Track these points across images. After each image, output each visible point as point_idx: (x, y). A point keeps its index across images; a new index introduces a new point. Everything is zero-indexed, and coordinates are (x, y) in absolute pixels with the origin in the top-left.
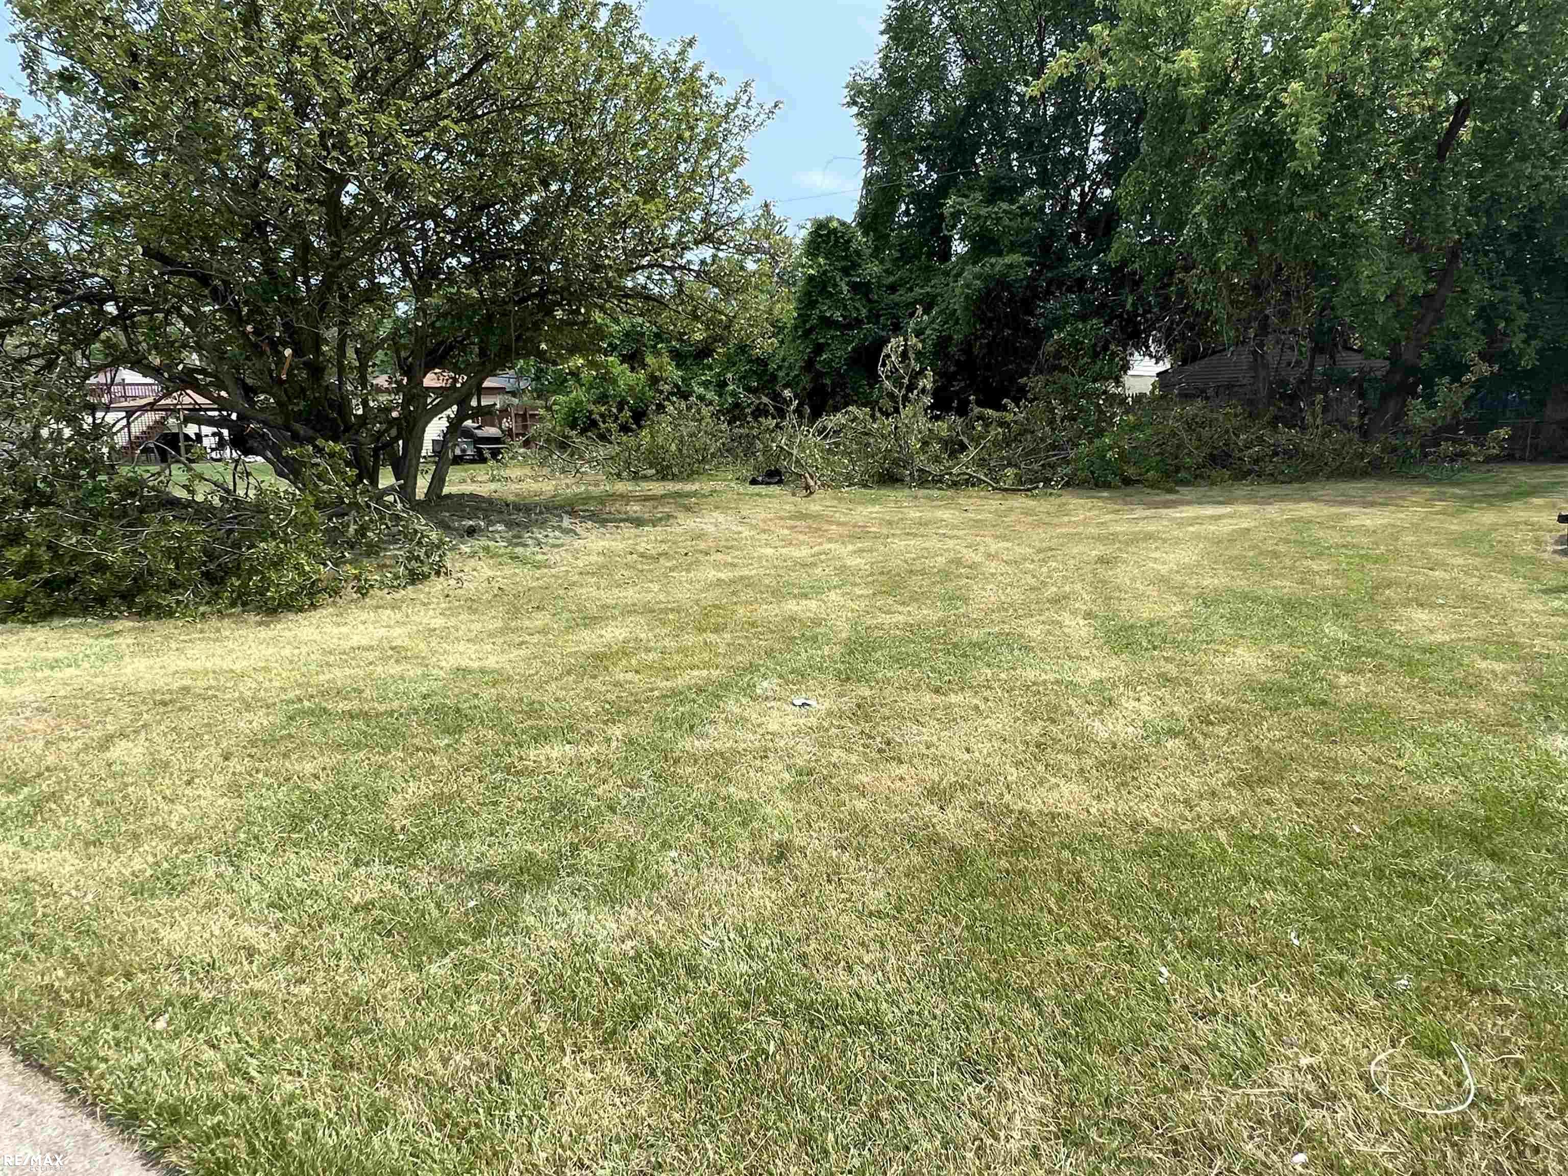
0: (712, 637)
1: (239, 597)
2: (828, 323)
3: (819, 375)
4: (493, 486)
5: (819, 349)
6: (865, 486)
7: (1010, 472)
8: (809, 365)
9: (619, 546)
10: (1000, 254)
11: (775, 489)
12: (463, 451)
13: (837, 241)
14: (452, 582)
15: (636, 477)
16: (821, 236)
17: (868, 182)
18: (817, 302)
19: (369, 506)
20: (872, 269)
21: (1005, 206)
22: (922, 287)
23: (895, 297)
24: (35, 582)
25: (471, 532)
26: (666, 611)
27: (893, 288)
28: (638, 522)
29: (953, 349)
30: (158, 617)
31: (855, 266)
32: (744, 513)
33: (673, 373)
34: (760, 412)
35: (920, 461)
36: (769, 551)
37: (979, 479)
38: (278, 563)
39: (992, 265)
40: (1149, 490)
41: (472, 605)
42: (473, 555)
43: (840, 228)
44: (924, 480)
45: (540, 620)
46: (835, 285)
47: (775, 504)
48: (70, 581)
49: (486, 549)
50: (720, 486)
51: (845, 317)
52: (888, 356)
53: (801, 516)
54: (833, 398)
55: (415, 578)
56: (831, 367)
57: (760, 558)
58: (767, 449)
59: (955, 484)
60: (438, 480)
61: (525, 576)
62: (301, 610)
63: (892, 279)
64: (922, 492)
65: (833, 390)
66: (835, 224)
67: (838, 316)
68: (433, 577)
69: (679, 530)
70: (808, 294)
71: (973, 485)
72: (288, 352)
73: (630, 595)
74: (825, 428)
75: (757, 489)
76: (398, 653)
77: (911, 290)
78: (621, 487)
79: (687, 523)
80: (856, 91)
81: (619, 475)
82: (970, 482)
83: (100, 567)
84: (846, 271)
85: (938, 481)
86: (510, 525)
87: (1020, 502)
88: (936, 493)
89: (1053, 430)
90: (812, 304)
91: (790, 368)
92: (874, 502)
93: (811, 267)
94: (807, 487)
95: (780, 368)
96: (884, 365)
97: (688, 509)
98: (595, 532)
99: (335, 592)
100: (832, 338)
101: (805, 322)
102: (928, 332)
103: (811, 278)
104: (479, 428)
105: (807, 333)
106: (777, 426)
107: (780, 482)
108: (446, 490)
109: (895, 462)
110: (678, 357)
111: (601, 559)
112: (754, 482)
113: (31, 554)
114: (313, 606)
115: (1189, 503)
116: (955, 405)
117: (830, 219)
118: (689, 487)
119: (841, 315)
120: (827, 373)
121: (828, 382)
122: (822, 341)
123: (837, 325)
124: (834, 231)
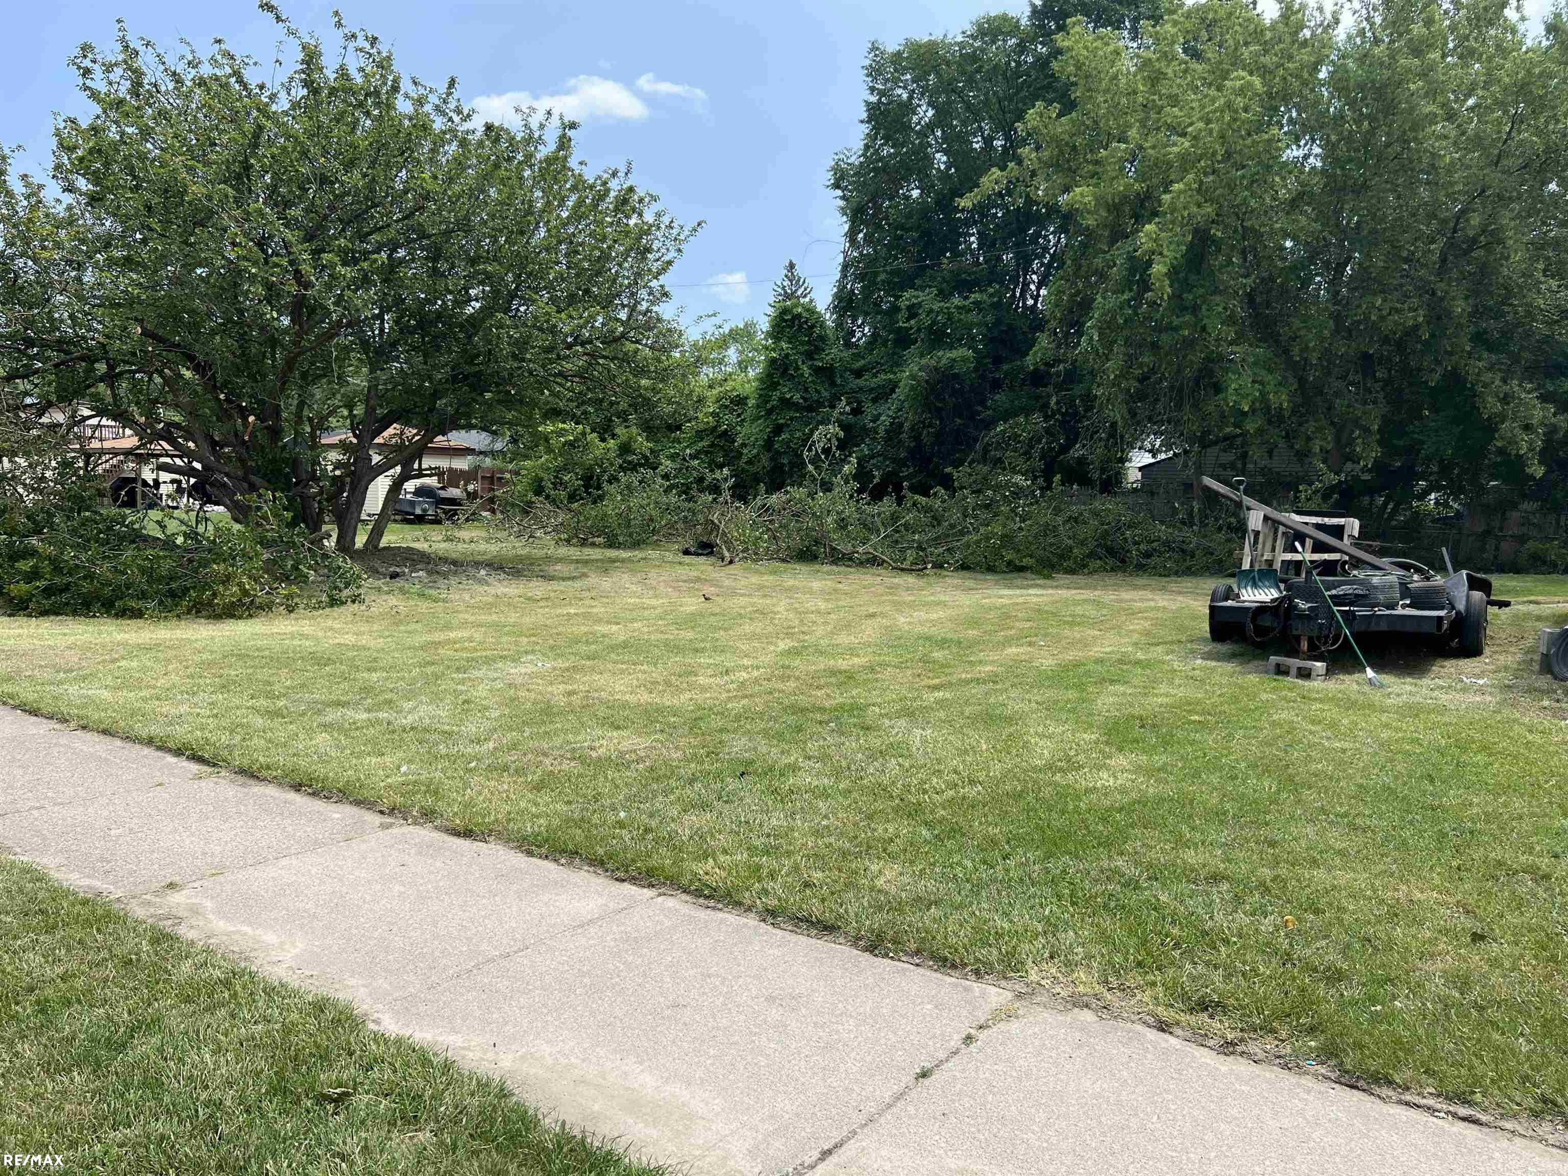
2: (786, 403)
3: (778, 453)
5: (778, 429)
6: (782, 561)
8: (768, 445)
11: (700, 560)
12: (425, 510)
13: (800, 326)
16: (786, 321)
17: (845, 267)
18: (778, 384)
19: (303, 545)
23: (860, 382)
25: (394, 576)
27: (858, 374)
31: (819, 350)
33: (642, 443)
35: (834, 540)
37: (884, 561)
39: (939, 359)
42: (389, 592)
43: (806, 314)
44: (838, 558)
46: (797, 368)
50: (656, 554)
51: (805, 399)
53: (699, 580)
55: (334, 603)
56: (789, 447)
57: (620, 603)
59: (861, 564)
60: (377, 533)
61: (422, 606)
63: (862, 363)
65: (791, 469)
67: (797, 397)
68: (349, 603)
69: (579, 584)
70: (769, 376)
71: (874, 564)
72: (252, 419)
74: (763, 506)
75: (687, 559)
78: (563, 551)
79: (592, 580)
80: (839, 174)
81: (568, 541)
82: (873, 561)
84: (810, 356)
85: (846, 559)
86: (430, 573)
87: (907, 580)
90: (774, 386)
93: (774, 350)
95: (744, 445)
96: (810, 450)
97: (605, 571)
98: (505, 583)
99: (268, 607)
100: (792, 419)
101: (767, 402)
102: (883, 418)
103: (773, 361)
104: (443, 488)
105: (770, 412)
106: (715, 499)
107: (711, 554)
110: (648, 429)
111: (492, 599)
112: (686, 552)
114: (250, 616)
118: (627, 554)
119: (802, 397)
120: (785, 453)
121: (786, 461)
122: (782, 421)
123: (796, 406)
124: (799, 316)
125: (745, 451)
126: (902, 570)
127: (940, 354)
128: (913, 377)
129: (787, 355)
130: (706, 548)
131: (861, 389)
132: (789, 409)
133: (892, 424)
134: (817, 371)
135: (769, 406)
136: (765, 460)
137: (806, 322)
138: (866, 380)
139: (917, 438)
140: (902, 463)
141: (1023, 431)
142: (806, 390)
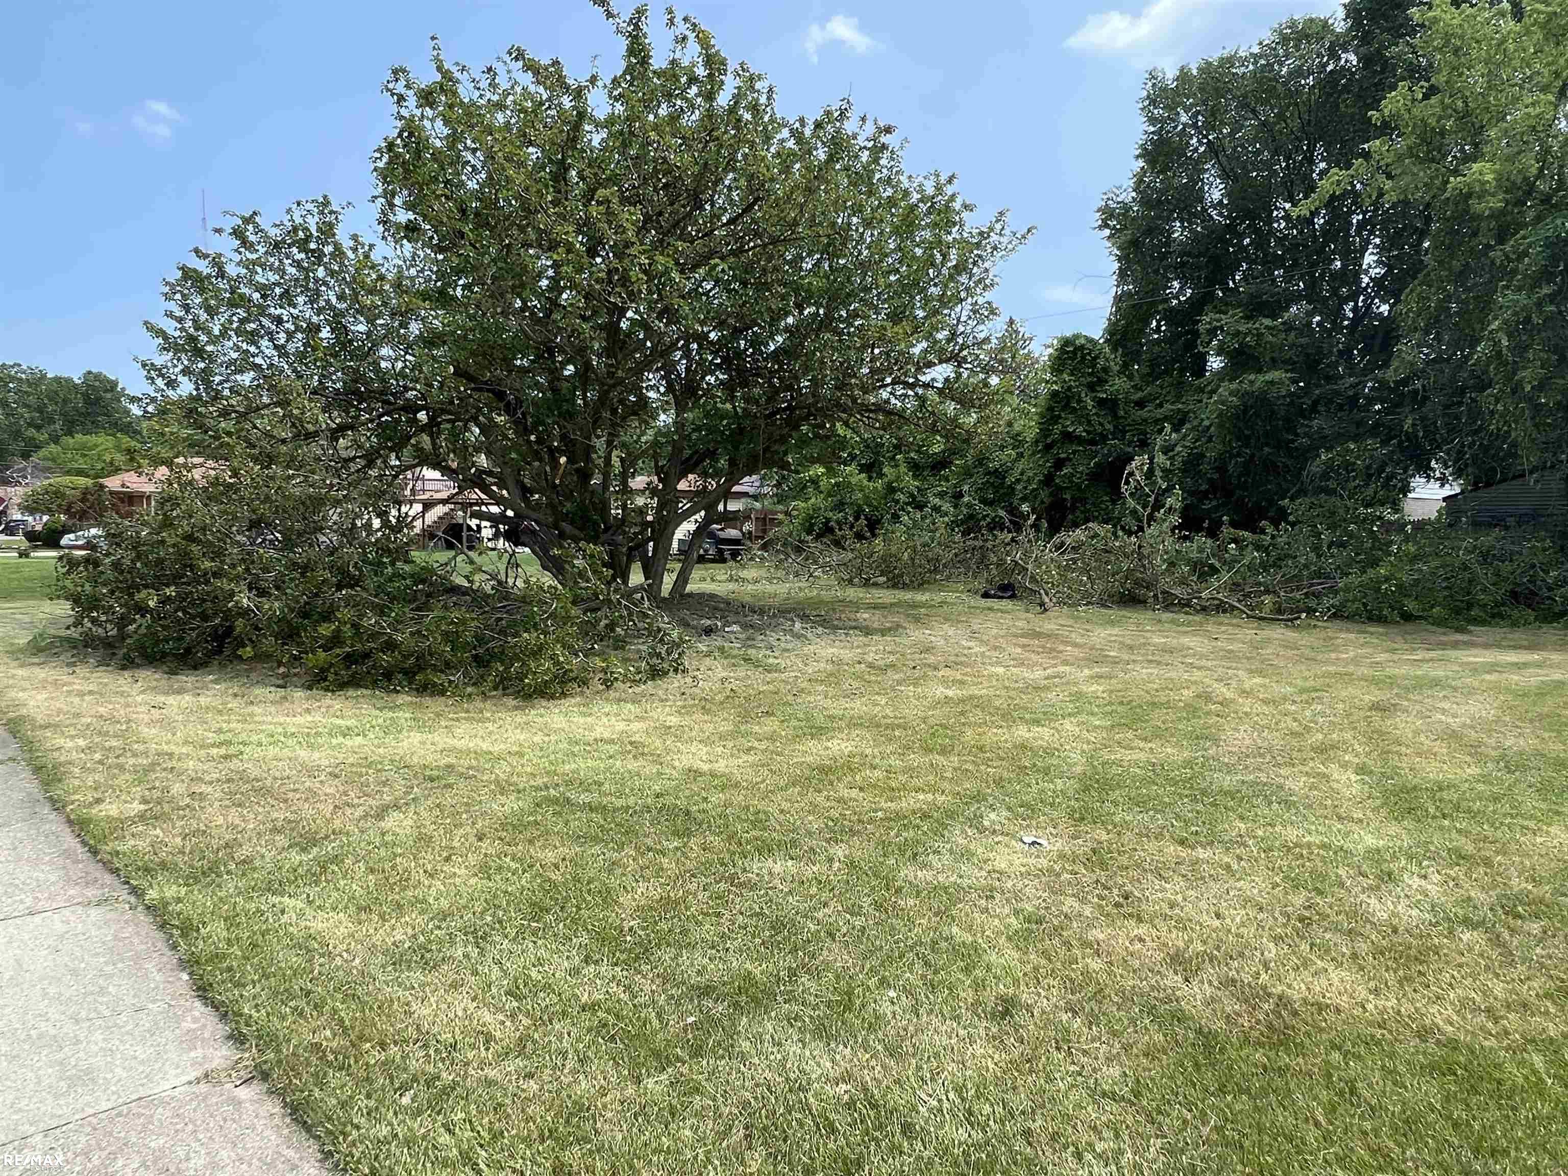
0: (940, 760)
1: (501, 681)
2: (1068, 437)
3: (1060, 489)
4: (732, 586)
5: (1059, 464)
6: (1104, 606)
7: (1267, 599)
8: (1048, 480)
9: (847, 655)
10: (1259, 371)
11: (1006, 604)
12: (706, 551)
13: (1083, 358)
14: (689, 680)
15: (867, 584)
16: (1068, 352)
17: (1118, 299)
18: (1059, 417)
19: (620, 603)
20: (1118, 384)
21: (1267, 322)
22: (1173, 403)
23: (1144, 413)
24: (339, 655)
25: (708, 631)
26: (893, 727)
27: (1140, 404)
28: (867, 631)
29: (1204, 467)
30: (432, 695)
31: (1102, 382)
32: (975, 627)
33: (911, 483)
34: (996, 525)
35: (1165, 582)
36: (1001, 670)
37: (1232, 606)
38: (538, 652)
39: (1252, 382)
40: (1434, 628)
41: (706, 705)
42: (708, 655)
43: (1088, 346)
44: (1170, 603)
45: (770, 725)
46: (1080, 401)
47: (1007, 620)
48: (367, 655)
49: (721, 649)
50: (951, 597)
51: (1088, 432)
52: (1131, 474)
53: (1037, 635)
54: (1073, 512)
55: (655, 674)
56: (1071, 482)
57: (990, 676)
58: (1000, 564)
59: (1204, 609)
60: (683, 578)
61: (758, 681)
62: (552, 697)
63: (1140, 395)
64: (1167, 616)
65: (1073, 504)
66: (1083, 341)
67: (1080, 430)
68: (671, 674)
69: (905, 641)
70: (1050, 409)
71: (1225, 611)
72: (563, 460)
73: (858, 707)
74: (1063, 544)
75: (990, 602)
76: (637, 749)
77: (1161, 405)
78: (852, 593)
79: (917, 634)
80: (1108, 213)
81: (850, 581)
82: (1221, 608)
83: (390, 645)
84: (1091, 387)
85: (1185, 605)
86: (745, 626)
87: (1278, 633)
88: (1182, 618)
89: (1319, 556)
90: (1055, 419)
91: (1029, 481)
92: (1112, 623)
93: (1055, 382)
94: (1042, 604)
95: (1018, 481)
96: (1127, 483)
97: (917, 620)
98: (825, 637)
99: (585, 683)
100: (1074, 452)
101: (1046, 437)
102: (1178, 449)
103: (1055, 394)
104: (722, 530)
105: (1048, 447)
106: (1013, 540)
107: (1013, 597)
108: (690, 588)
109: (1137, 583)
110: (915, 468)
111: (829, 667)
112: (986, 595)
113: (338, 631)
114: (564, 695)
115: (1486, 646)
116: (1206, 525)
117: (1077, 336)
118: (921, 597)
119: (1085, 431)
120: (1067, 488)
121: (1068, 496)
122: (1063, 456)
123: (1079, 440)
124: (1082, 347)
126: (1262, 619)
128: (1222, 403)
129: (1070, 388)
130: (1006, 591)
132: (1071, 442)
135: (1049, 441)
136: (1044, 494)
137: (1089, 354)
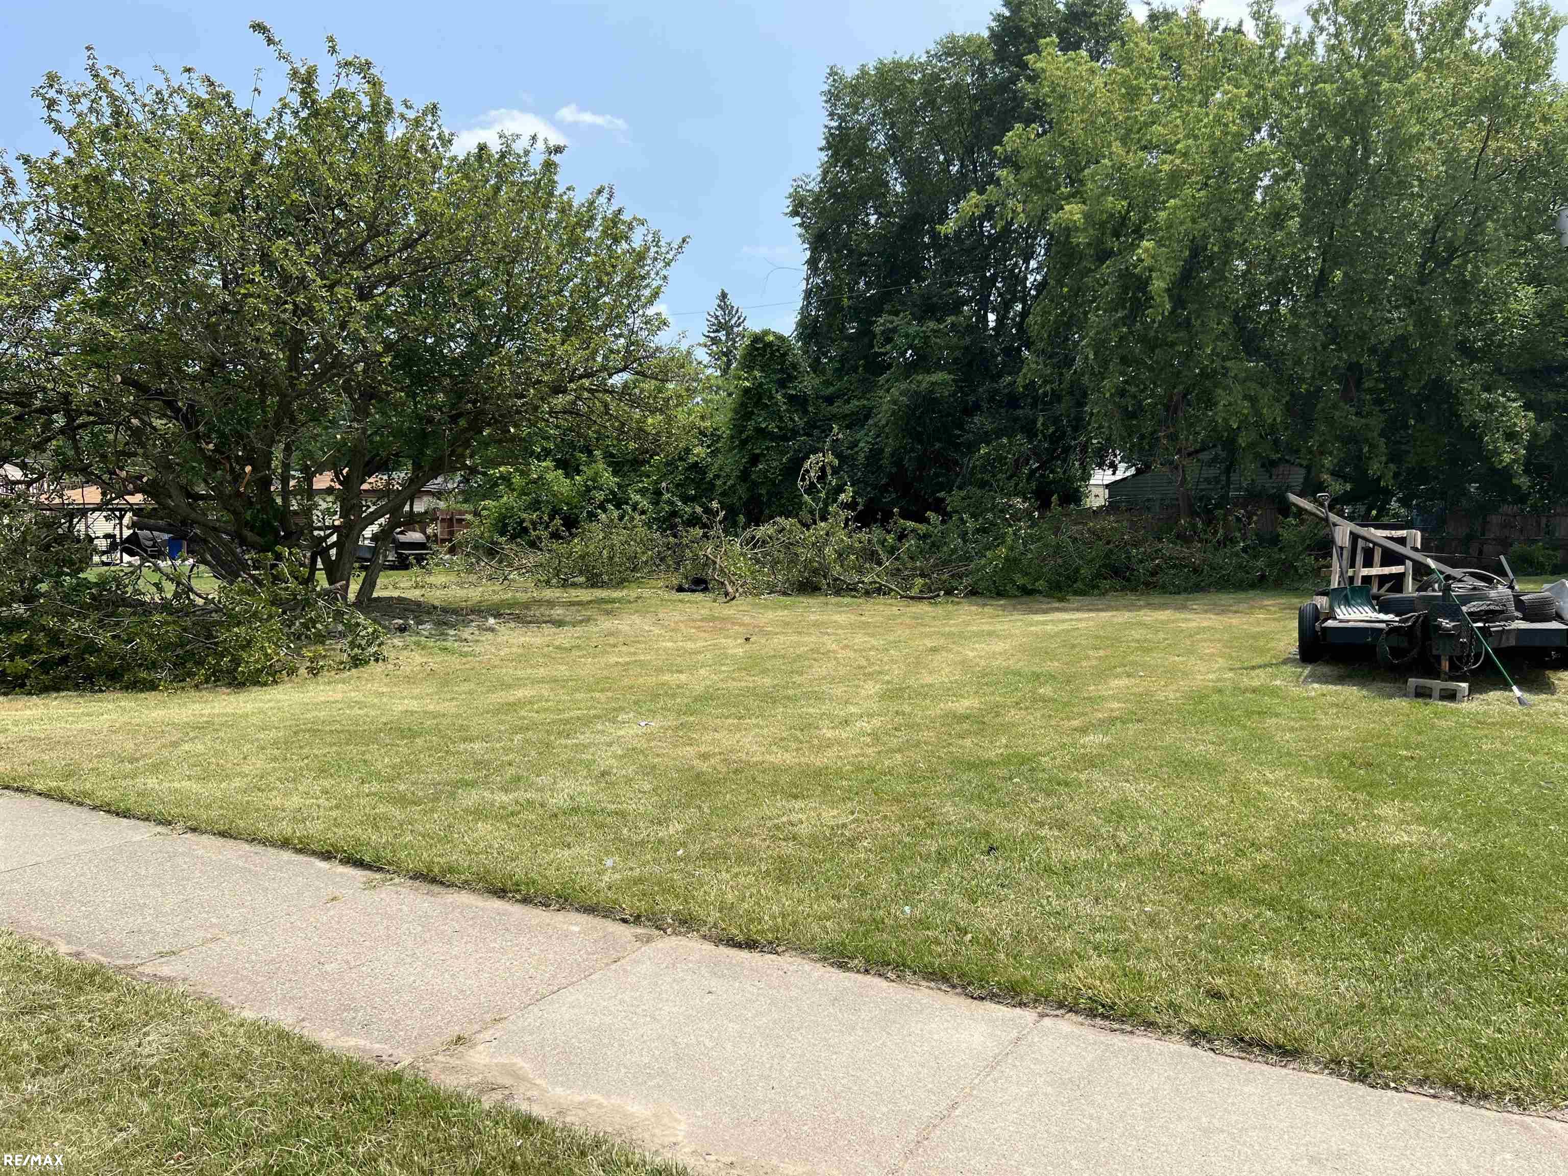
2: (761, 433)
3: (755, 484)
5: (755, 460)
6: (785, 594)
8: (744, 476)
11: (699, 596)
13: (772, 354)
15: (565, 584)
17: (808, 294)
19: (317, 602)
20: (808, 383)
25: (402, 629)
27: (830, 400)
31: (791, 378)
33: (609, 479)
35: (836, 570)
37: (892, 590)
39: (920, 382)
44: (840, 589)
49: (417, 643)
50: (646, 593)
52: (807, 471)
55: (357, 662)
58: (695, 558)
59: (867, 593)
60: (369, 584)
62: (265, 684)
64: (833, 600)
66: (771, 338)
72: (248, 469)
74: (753, 537)
75: (682, 595)
77: (848, 402)
78: (548, 594)
79: (606, 624)
81: (548, 582)
82: (880, 591)
85: (851, 590)
86: (438, 624)
87: (923, 608)
88: (847, 600)
91: (728, 476)
94: (727, 594)
96: (803, 480)
98: (517, 630)
100: (768, 449)
101: (741, 432)
102: (862, 444)
104: (401, 533)
105: (744, 443)
106: (704, 535)
107: (705, 590)
108: (376, 593)
110: (615, 464)
112: (680, 589)
117: (766, 333)
118: (617, 594)
123: (772, 437)
124: (770, 344)
125: (718, 483)
126: (912, 598)
127: (920, 377)
128: (895, 402)
129: (761, 384)
130: (700, 584)
131: (834, 416)
132: (764, 438)
133: (871, 450)
134: (791, 399)
135: (744, 436)
136: (742, 491)
137: (778, 350)
138: (839, 407)
139: (898, 463)
140: (884, 489)
141: (1008, 452)
142: (781, 418)
